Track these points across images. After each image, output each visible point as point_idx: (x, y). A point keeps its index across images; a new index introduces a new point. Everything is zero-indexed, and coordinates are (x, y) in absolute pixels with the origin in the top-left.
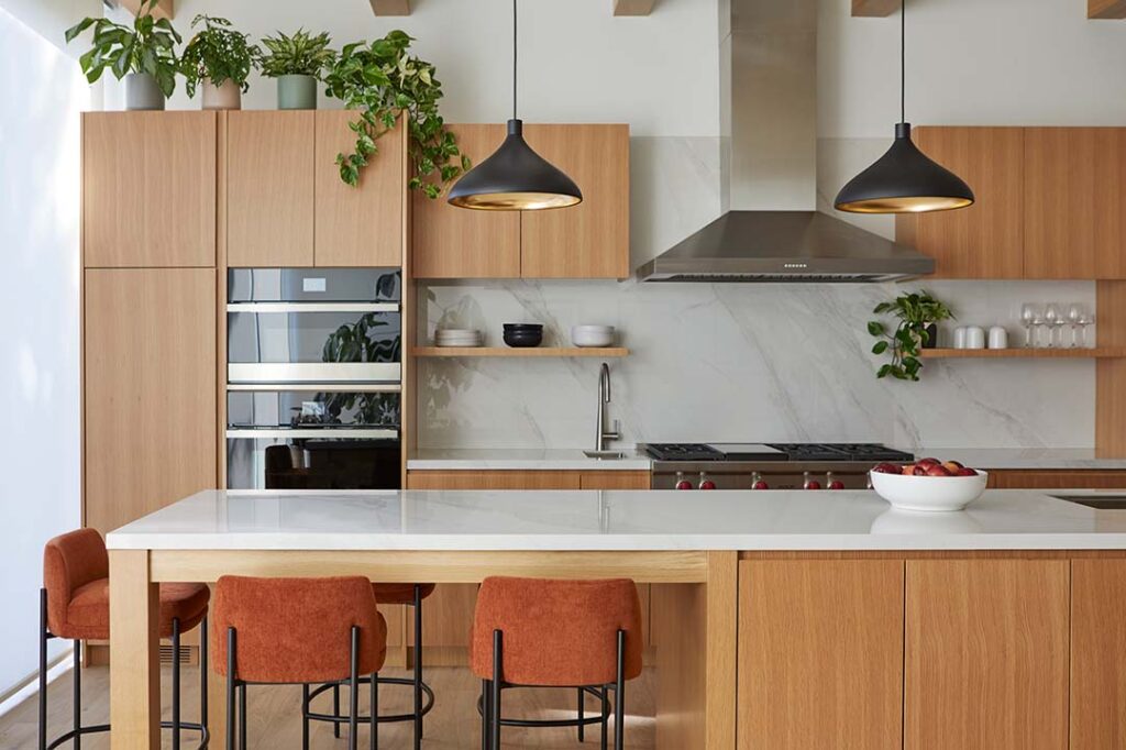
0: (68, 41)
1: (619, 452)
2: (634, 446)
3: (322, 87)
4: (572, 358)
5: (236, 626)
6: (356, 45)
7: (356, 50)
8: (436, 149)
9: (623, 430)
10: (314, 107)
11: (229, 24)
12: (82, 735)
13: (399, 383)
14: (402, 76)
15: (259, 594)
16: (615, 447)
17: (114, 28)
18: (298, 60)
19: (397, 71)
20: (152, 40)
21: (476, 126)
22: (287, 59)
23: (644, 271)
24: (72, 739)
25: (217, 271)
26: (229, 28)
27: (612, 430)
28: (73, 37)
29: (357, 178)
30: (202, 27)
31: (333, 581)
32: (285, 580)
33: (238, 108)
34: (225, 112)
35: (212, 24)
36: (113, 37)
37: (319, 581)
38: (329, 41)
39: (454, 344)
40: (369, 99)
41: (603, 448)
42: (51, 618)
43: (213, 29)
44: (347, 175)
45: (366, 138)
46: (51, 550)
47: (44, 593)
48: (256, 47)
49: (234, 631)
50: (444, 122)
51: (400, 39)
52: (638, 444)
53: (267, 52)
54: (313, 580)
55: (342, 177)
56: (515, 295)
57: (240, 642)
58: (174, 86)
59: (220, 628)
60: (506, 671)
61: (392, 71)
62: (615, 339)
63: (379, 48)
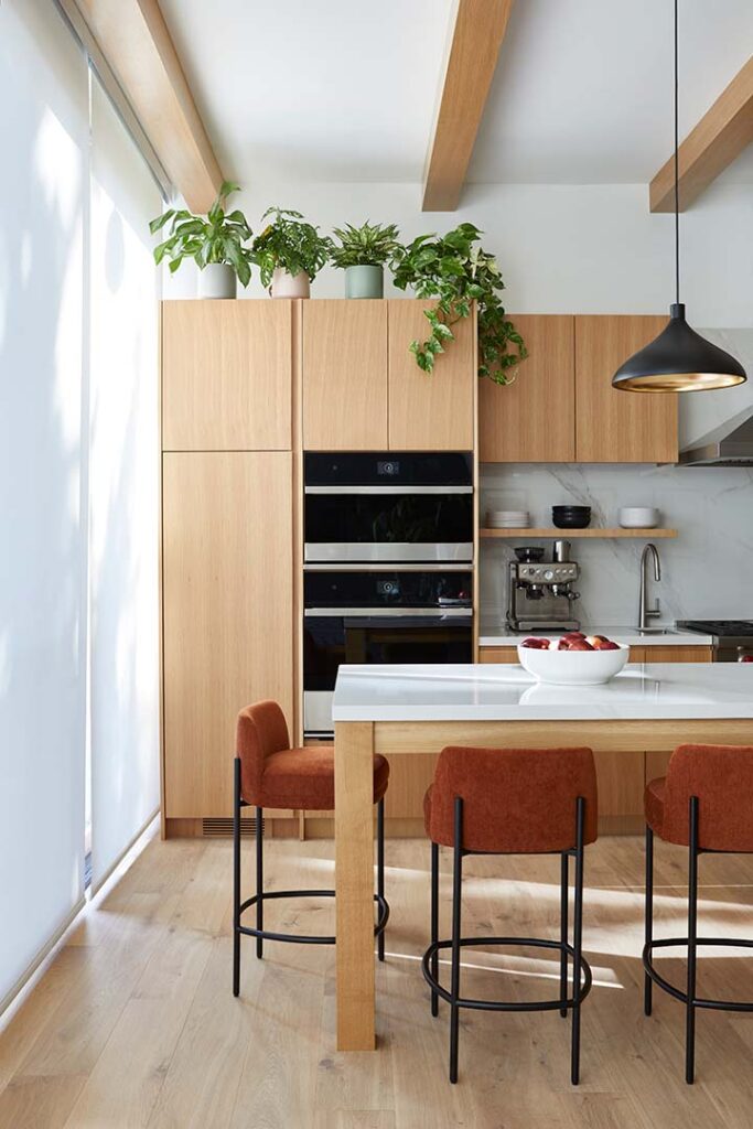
0: (152, 232)
1: (663, 629)
2: (673, 624)
3: (389, 277)
4: (614, 540)
5: (463, 796)
6: (428, 237)
7: (425, 242)
8: (495, 338)
9: (663, 607)
10: (381, 296)
11: (301, 217)
12: (264, 901)
13: (470, 562)
14: (474, 267)
15: (489, 765)
16: (655, 624)
17: (192, 220)
18: (366, 252)
19: (469, 263)
20: (226, 233)
21: (530, 317)
22: (358, 251)
23: (689, 457)
24: (255, 905)
25: (293, 454)
26: (301, 221)
27: (652, 607)
28: (158, 228)
29: (432, 365)
30: (272, 220)
31: (561, 752)
32: (514, 751)
33: (308, 297)
34: (300, 300)
35: (285, 216)
36: (192, 228)
37: (548, 752)
38: (397, 233)
39: (507, 525)
40: (443, 288)
41: (646, 625)
42: (246, 787)
43: (284, 221)
44: (423, 363)
45: (442, 327)
46: (244, 721)
47: (238, 762)
48: (328, 238)
49: (461, 801)
50: (506, 313)
51: (470, 232)
52: (678, 622)
53: (339, 244)
54: (542, 751)
55: (419, 363)
56: (559, 480)
57: (467, 813)
58: (250, 276)
59: (444, 799)
60: (701, 839)
61: (464, 262)
62: (659, 520)
63: (452, 240)
